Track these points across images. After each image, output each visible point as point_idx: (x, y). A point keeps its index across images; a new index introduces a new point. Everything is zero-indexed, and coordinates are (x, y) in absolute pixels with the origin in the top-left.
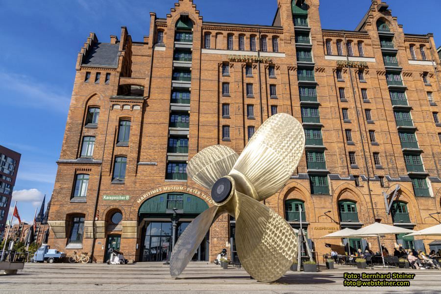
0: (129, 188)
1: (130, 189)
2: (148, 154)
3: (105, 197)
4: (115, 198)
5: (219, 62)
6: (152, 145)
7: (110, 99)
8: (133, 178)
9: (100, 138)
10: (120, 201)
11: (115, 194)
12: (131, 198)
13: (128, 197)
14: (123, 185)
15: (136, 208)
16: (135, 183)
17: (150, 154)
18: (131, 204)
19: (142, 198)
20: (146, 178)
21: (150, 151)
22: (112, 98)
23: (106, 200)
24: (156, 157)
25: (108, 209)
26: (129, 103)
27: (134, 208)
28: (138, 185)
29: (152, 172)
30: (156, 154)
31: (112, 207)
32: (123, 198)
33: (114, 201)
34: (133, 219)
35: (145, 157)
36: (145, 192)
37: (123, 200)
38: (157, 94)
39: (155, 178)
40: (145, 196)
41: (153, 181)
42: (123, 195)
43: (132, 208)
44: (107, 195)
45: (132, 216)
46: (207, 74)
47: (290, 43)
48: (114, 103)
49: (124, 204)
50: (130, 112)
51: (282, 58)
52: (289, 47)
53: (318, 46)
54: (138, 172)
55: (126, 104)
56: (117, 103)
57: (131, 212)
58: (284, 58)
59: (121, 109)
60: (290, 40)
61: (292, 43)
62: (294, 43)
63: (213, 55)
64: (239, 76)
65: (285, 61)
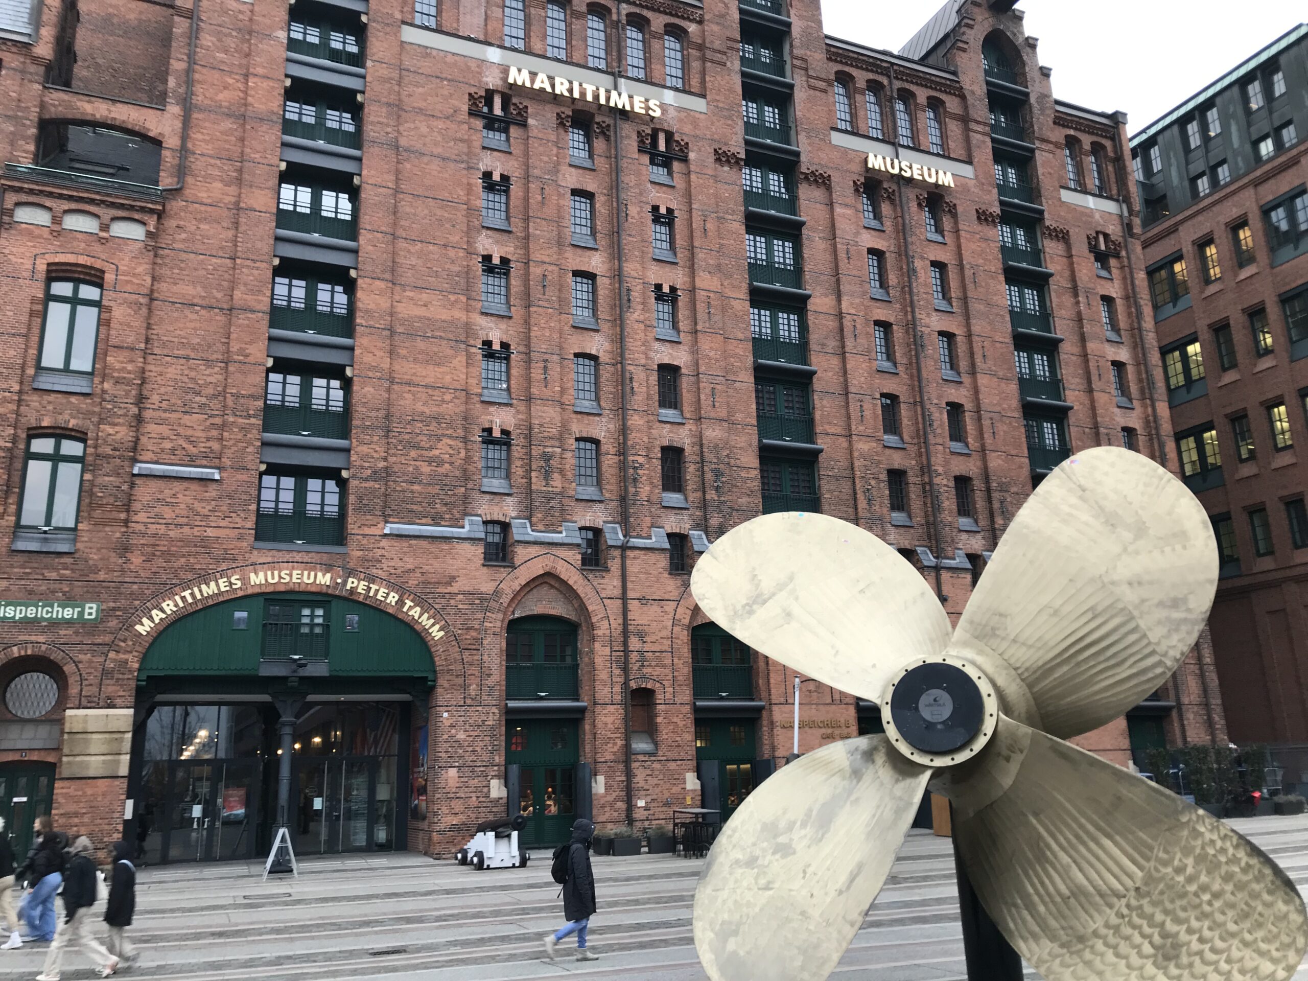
0: (97, 571)
1: (102, 576)
2: (181, 430)
4: (31, 612)
5: (472, 90)
6: (198, 394)
7: (4, 176)
8: (117, 533)
10: (54, 624)
11: (30, 597)
12: (105, 615)
13: (91, 610)
14: (68, 560)
15: (130, 657)
16: (124, 549)
17: (189, 432)
18: (108, 639)
19: (157, 615)
20: (172, 534)
21: (187, 419)
22: (12, 174)
24: (216, 446)
27: (122, 656)
28: (136, 560)
29: (197, 506)
30: (214, 433)
31: (15, 652)
32: (68, 613)
34: (118, 701)
35: (167, 445)
36: (167, 590)
37: (69, 623)
38: (217, 185)
39: (210, 532)
40: (169, 606)
41: (204, 543)
42: (69, 600)
43: (112, 655)
45: (110, 689)
46: (424, 130)
47: (724, 65)
48: (24, 198)
49: (78, 639)
50: (97, 248)
51: (697, 115)
52: (719, 78)
53: (812, 92)
54: (136, 506)
55: (74, 206)
56: (31, 199)
57: (106, 673)
58: (702, 116)
59: (57, 231)
60: (725, 53)
61: (729, 64)
62: (737, 65)
63: (449, 59)
64: (546, 159)
65: (707, 128)
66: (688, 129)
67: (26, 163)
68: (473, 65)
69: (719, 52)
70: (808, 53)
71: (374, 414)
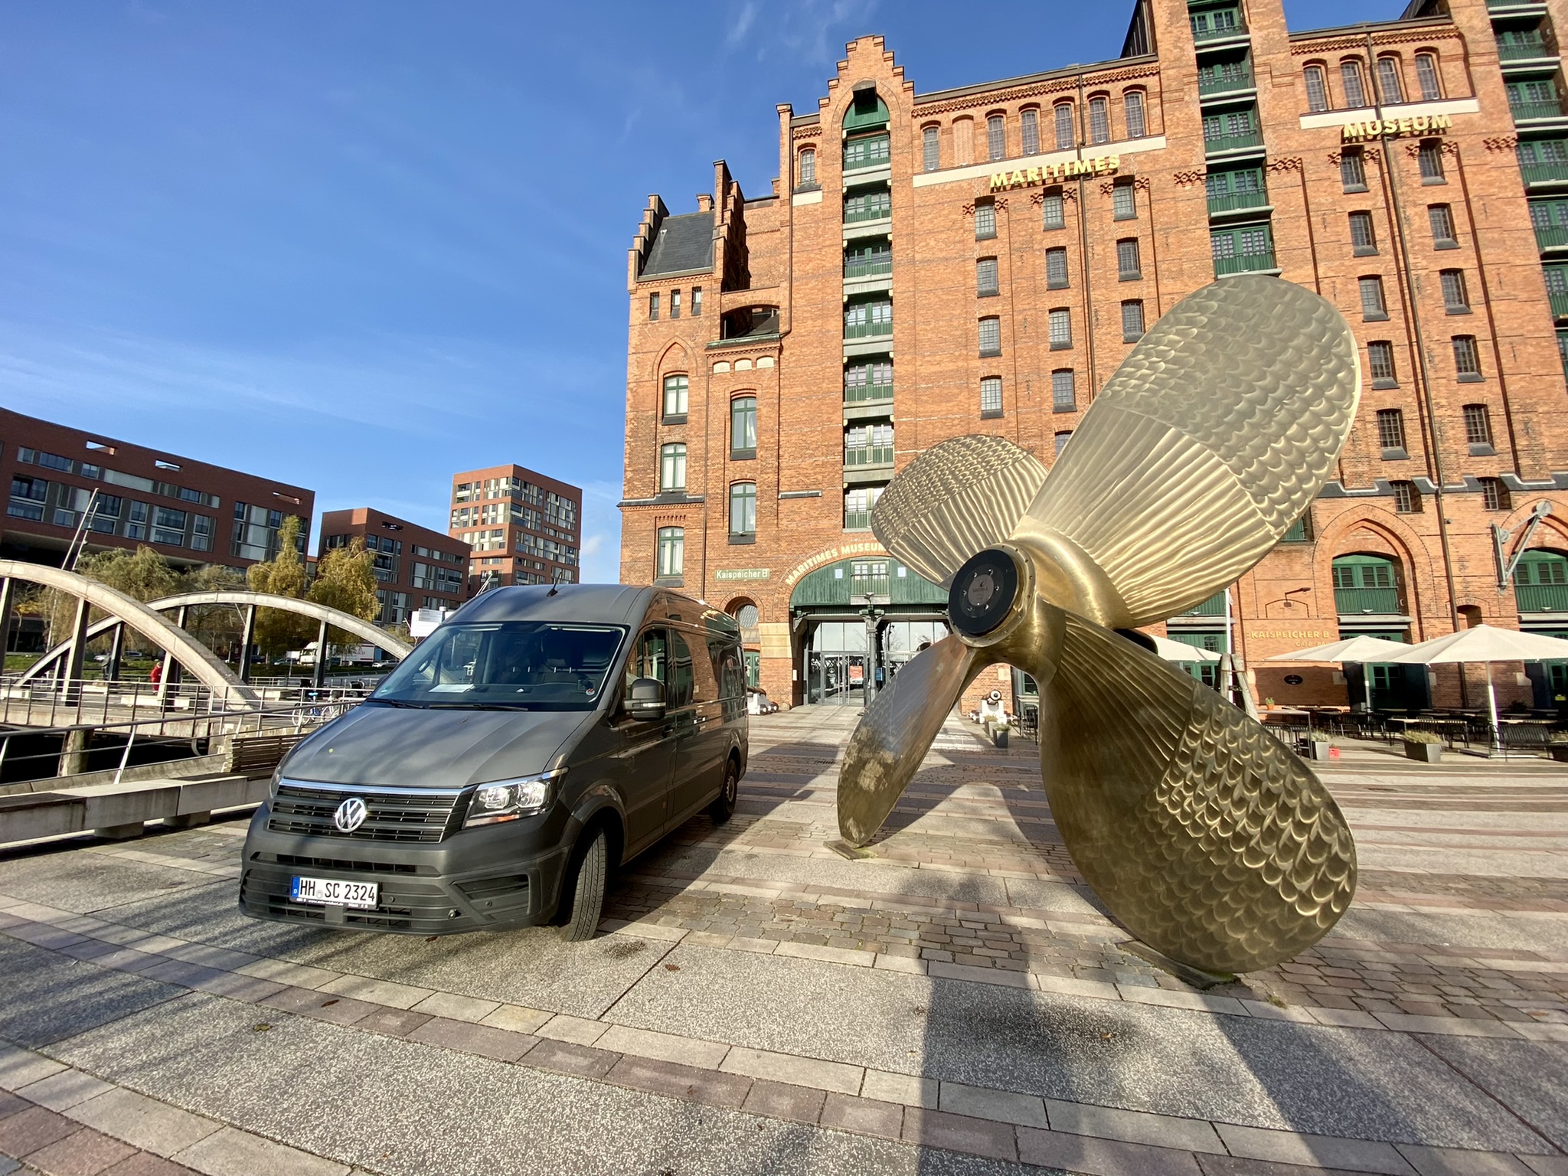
0: (765, 551)
1: (768, 555)
2: (801, 471)
3: (718, 574)
4: (739, 575)
5: (964, 202)
6: (808, 449)
7: (706, 350)
8: (773, 530)
9: (696, 444)
10: (750, 581)
11: (739, 567)
12: (773, 573)
13: (765, 573)
14: (752, 547)
15: (784, 596)
16: (778, 539)
17: (805, 471)
18: (774, 587)
19: (796, 574)
20: (800, 529)
21: (803, 464)
22: (710, 348)
23: (721, 581)
24: (820, 477)
25: (729, 599)
26: (748, 356)
27: (781, 596)
28: (784, 544)
29: (812, 512)
30: (818, 470)
31: (735, 595)
32: (755, 575)
33: (739, 581)
34: (781, 619)
35: (795, 480)
36: (800, 560)
37: (756, 580)
38: (810, 322)
39: (819, 526)
40: (801, 569)
42: (755, 568)
43: (776, 595)
44: (723, 568)
45: (777, 613)
46: (932, 243)
47: (1182, 99)
48: (716, 359)
49: (760, 588)
50: (752, 377)
51: (1156, 153)
52: (1177, 114)
53: (1277, 90)
54: (781, 516)
55: (739, 357)
56: (721, 359)
57: (775, 605)
58: (1162, 152)
59: (733, 372)
60: (1182, 90)
61: (1187, 98)
62: (1195, 95)
63: (948, 187)
64: (1023, 233)
65: (1167, 160)
66: (1146, 168)
67: (716, 340)
68: (965, 185)
69: (1176, 91)
70: (1271, 56)
71: (907, 442)
